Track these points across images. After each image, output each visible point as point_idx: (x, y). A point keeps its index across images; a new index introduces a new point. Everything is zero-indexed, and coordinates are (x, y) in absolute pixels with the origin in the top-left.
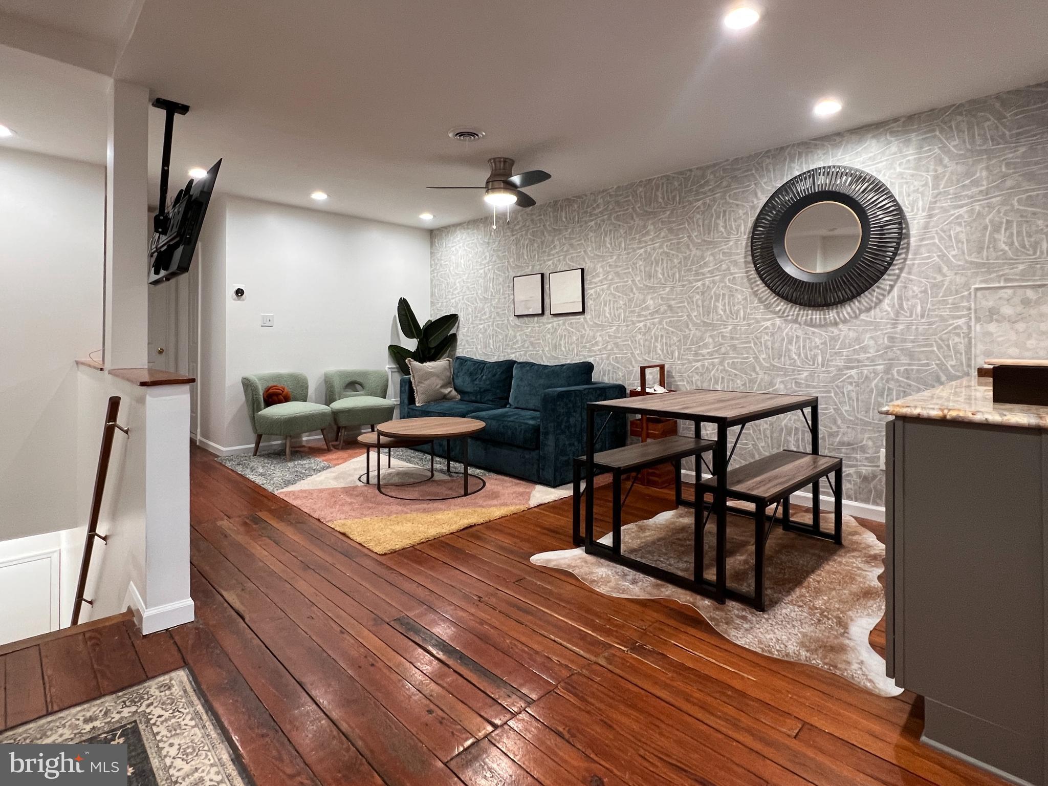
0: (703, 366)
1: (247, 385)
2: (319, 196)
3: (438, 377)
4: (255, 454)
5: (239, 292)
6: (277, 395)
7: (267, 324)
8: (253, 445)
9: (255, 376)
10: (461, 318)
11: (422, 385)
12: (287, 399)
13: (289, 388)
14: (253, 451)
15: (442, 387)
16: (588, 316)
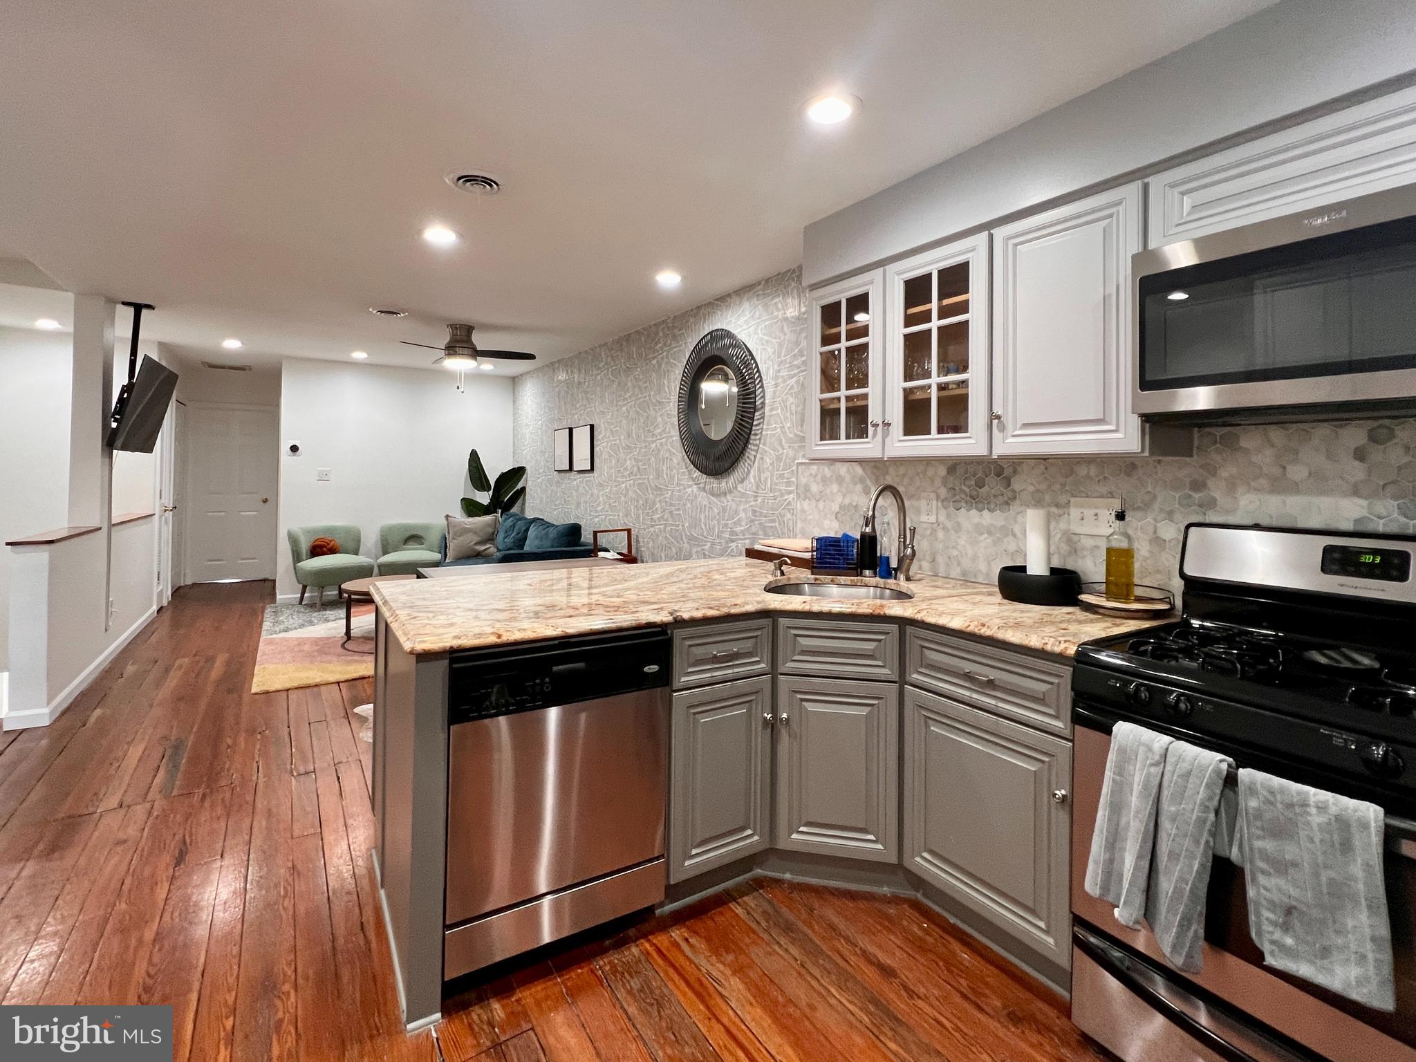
0: (655, 531)
1: (294, 540)
2: (359, 355)
3: (475, 533)
4: (300, 603)
5: (294, 449)
6: (321, 547)
7: (324, 478)
8: (299, 595)
9: (301, 529)
10: (529, 471)
11: (455, 541)
12: (333, 551)
13: (338, 541)
14: (298, 600)
15: (477, 544)
16: (596, 473)
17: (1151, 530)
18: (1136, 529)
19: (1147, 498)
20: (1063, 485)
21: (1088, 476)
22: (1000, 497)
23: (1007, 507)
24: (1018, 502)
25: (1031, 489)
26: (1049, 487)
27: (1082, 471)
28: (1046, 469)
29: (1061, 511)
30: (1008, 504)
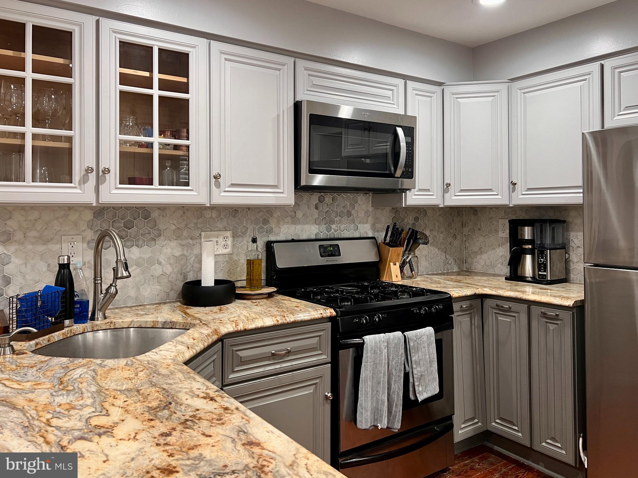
17: (245, 247)
18: (239, 248)
19: (243, 230)
20: (196, 224)
21: (211, 217)
22: (148, 235)
23: (153, 242)
24: (162, 238)
25: (173, 227)
26: (186, 225)
27: (208, 214)
28: (184, 213)
29: (195, 242)
30: (154, 240)
